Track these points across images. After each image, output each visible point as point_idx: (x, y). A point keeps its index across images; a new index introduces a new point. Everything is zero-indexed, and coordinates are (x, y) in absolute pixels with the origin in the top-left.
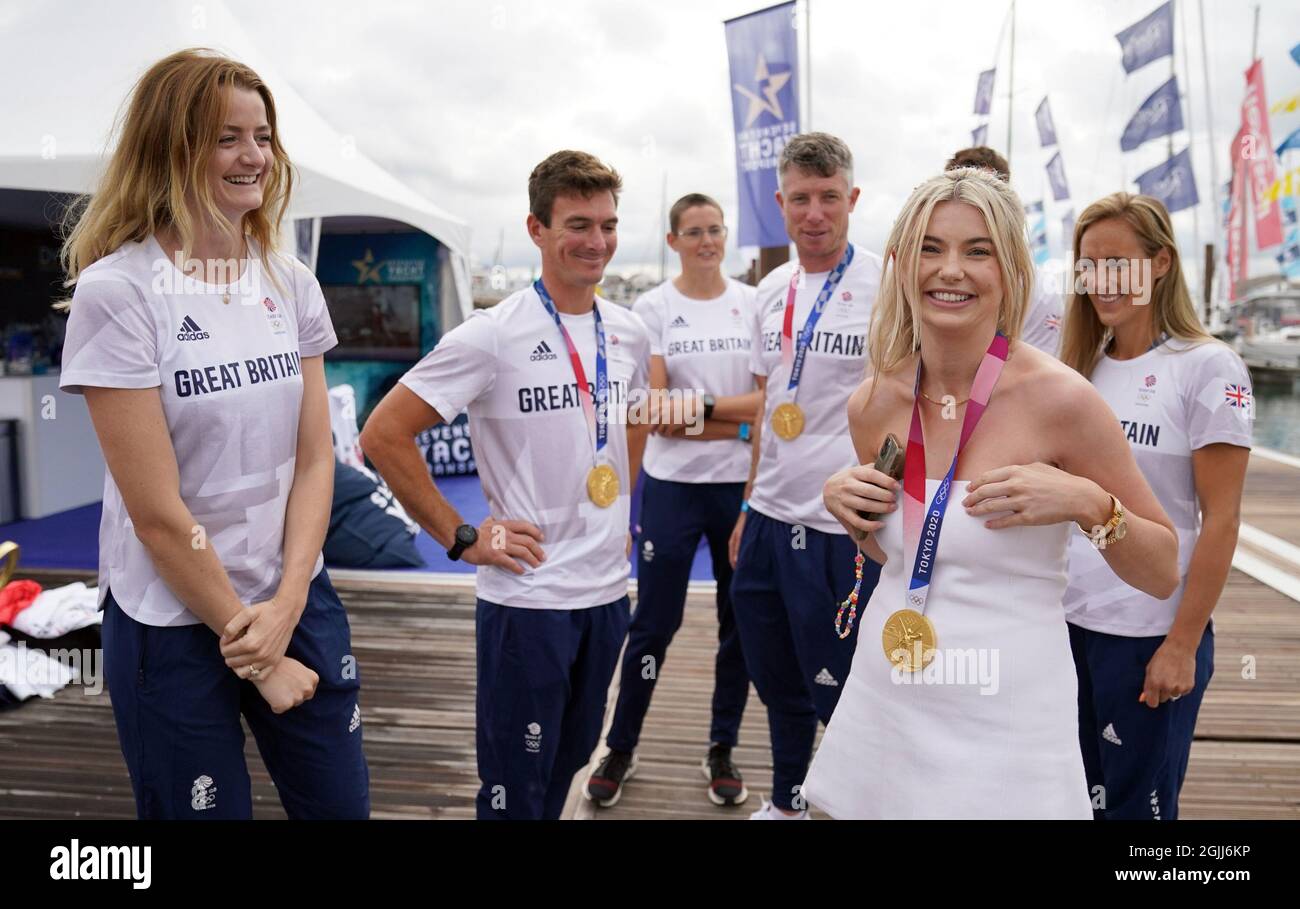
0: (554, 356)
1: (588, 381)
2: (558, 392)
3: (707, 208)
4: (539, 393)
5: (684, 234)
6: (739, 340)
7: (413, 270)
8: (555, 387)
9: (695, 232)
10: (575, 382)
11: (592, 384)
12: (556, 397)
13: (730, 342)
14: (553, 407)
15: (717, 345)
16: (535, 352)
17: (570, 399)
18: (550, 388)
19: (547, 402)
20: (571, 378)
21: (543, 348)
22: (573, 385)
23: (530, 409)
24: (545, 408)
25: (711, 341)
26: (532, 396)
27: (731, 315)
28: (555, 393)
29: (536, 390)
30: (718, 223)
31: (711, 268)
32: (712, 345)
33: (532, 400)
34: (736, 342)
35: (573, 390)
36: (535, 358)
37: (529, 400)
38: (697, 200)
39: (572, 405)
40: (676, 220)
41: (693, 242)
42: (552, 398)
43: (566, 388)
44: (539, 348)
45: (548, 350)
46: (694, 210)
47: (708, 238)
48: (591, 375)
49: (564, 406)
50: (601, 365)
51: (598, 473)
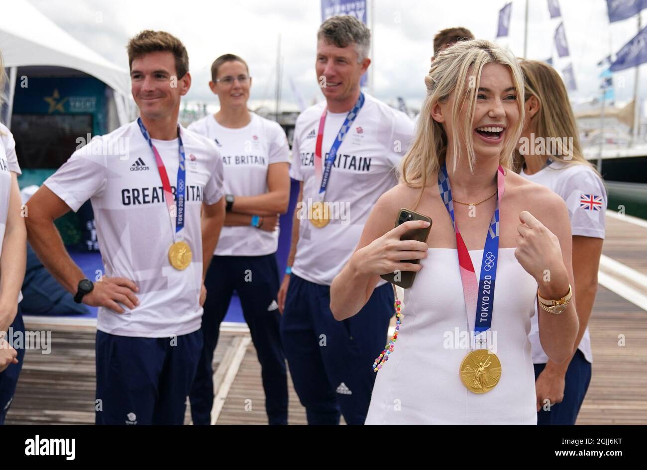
0: (147, 168)
1: (171, 185)
2: (149, 192)
3: (236, 63)
4: (136, 193)
5: (221, 81)
6: (256, 157)
7: (88, 104)
8: (147, 189)
9: (229, 79)
10: (161, 185)
11: (174, 187)
12: (148, 196)
13: (250, 158)
14: (145, 202)
15: (240, 160)
16: (134, 165)
17: (157, 197)
18: (144, 190)
19: (141, 198)
20: (159, 183)
21: (140, 163)
22: (160, 188)
23: (129, 203)
24: (139, 203)
25: (236, 157)
26: (131, 195)
27: (253, 139)
28: (146, 192)
29: (133, 190)
30: (245, 73)
31: (239, 105)
32: (236, 160)
33: (131, 197)
34: (254, 159)
35: (159, 191)
36: (134, 169)
37: (129, 197)
38: (229, 58)
39: (159, 201)
40: (215, 72)
41: (227, 86)
42: (144, 196)
43: (155, 189)
44: (137, 162)
45: (143, 164)
46: (227, 64)
47: (237, 83)
48: (173, 181)
49: (153, 202)
50: (181, 175)
51: (176, 247)
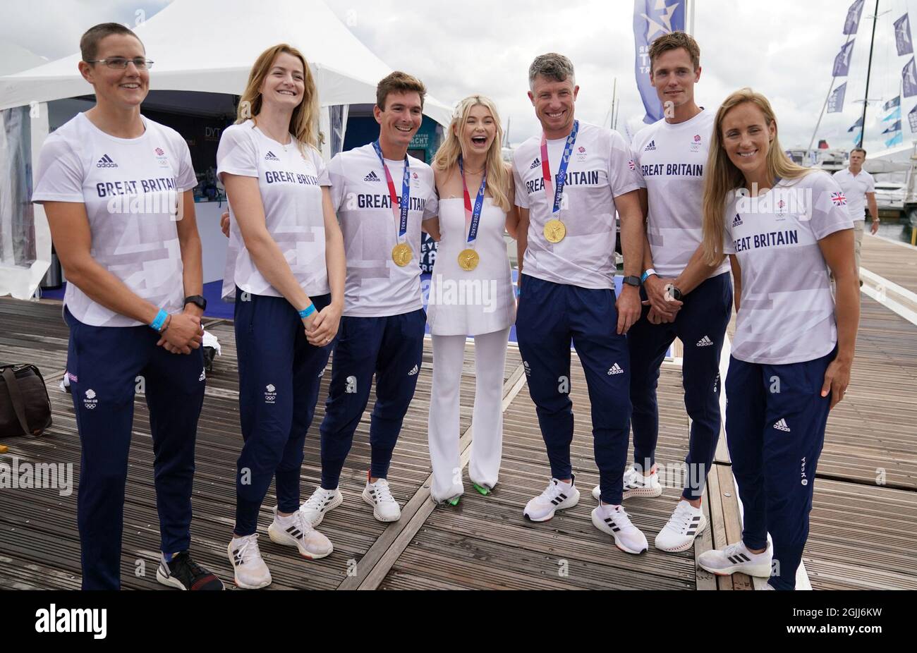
0: (379, 180)
1: (397, 195)
2: (380, 199)
4: (369, 198)
8: (379, 196)
10: (389, 194)
11: (400, 197)
12: (379, 201)
14: (376, 206)
16: (368, 176)
17: (386, 203)
18: (375, 196)
19: (373, 203)
21: (372, 176)
22: (389, 196)
23: (363, 206)
24: (372, 207)
26: (365, 199)
28: (377, 199)
29: (367, 196)
33: (365, 201)
35: (388, 199)
36: (367, 180)
37: (363, 201)
39: (387, 207)
42: (376, 201)
43: (384, 197)
44: (370, 175)
45: (375, 176)
48: (399, 193)
49: (382, 207)
50: (406, 190)
51: (399, 248)
